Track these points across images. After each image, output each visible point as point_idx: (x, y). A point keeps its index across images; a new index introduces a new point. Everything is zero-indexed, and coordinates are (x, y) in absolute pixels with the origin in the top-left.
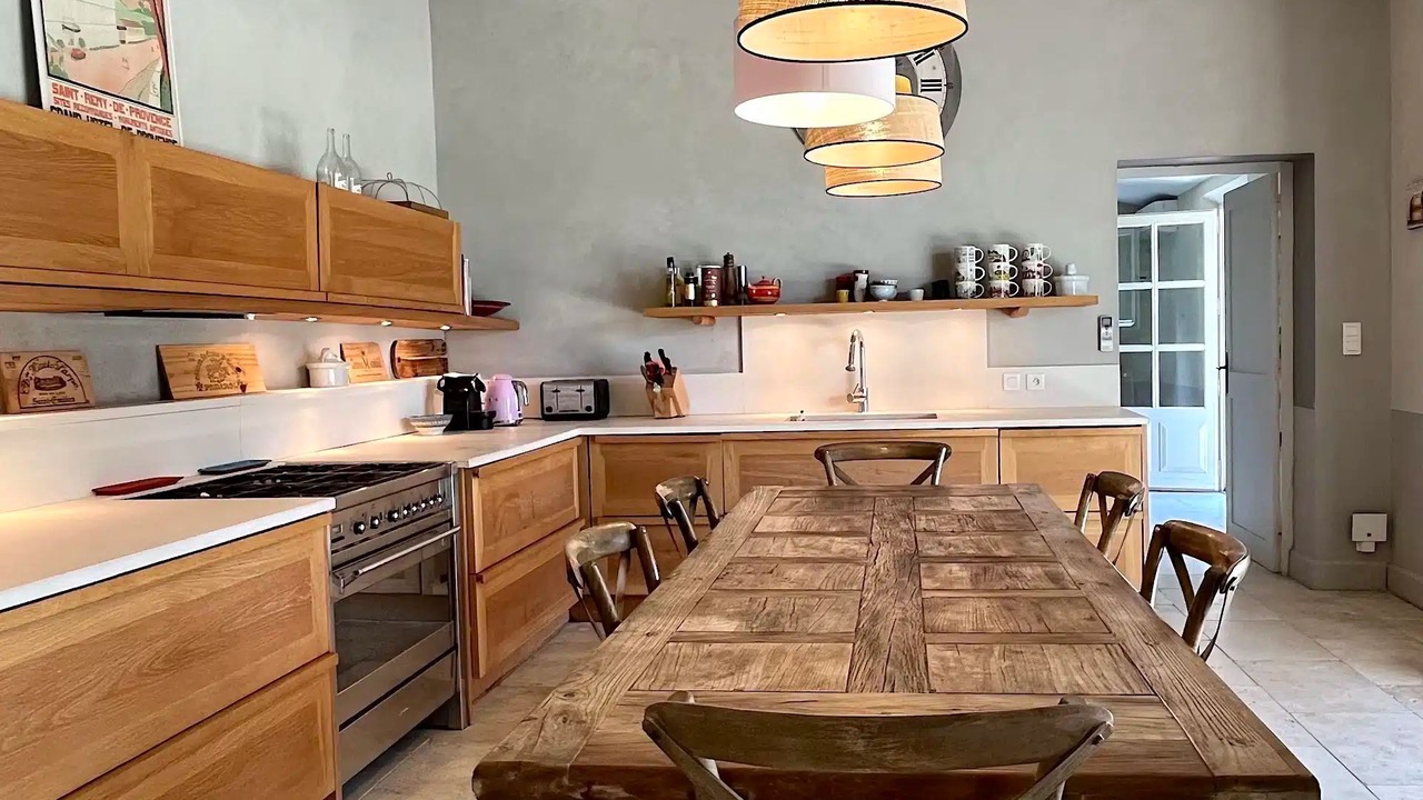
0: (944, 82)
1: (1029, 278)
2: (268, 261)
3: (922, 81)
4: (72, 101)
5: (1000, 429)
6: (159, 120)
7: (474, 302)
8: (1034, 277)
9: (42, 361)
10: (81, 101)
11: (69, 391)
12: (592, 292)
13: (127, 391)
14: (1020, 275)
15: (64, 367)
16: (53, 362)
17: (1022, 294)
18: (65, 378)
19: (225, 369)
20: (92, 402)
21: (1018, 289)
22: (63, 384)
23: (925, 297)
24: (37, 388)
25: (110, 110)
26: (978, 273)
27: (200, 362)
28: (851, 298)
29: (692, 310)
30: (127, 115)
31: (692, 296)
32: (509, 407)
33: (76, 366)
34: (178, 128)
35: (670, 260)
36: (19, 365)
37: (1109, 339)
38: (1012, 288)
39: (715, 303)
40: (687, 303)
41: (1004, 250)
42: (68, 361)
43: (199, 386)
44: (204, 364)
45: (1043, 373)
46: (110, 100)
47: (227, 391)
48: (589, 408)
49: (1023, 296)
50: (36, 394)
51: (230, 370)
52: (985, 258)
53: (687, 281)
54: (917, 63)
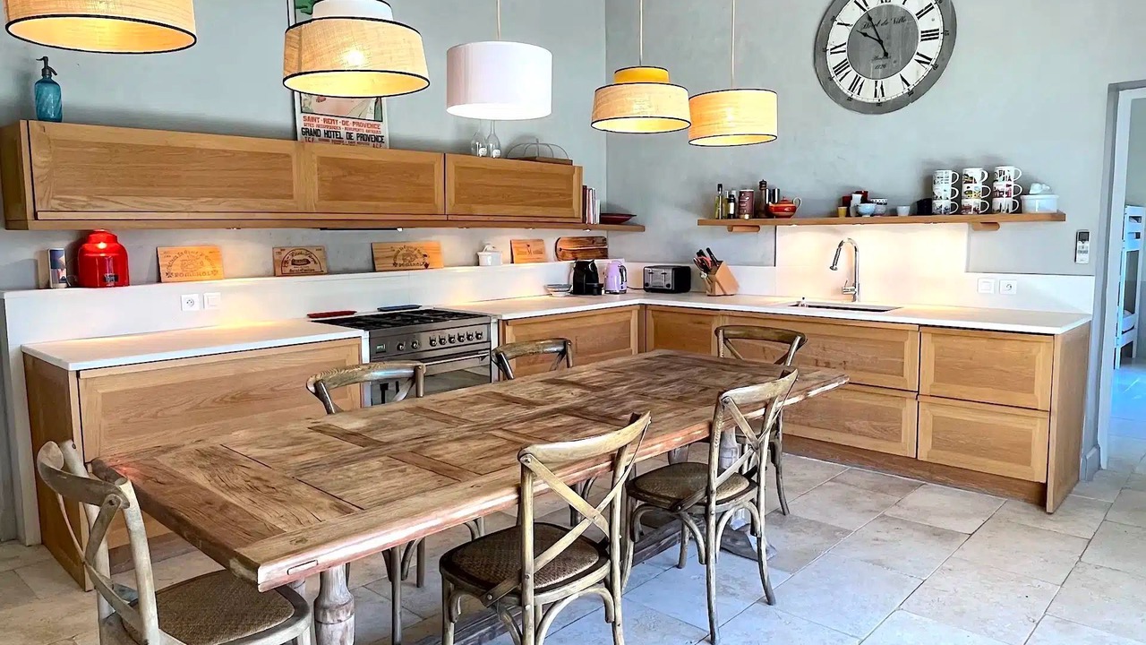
0: (941, 31)
1: (997, 197)
2: (402, 200)
3: (922, 32)
4: (315, 124)
5: (920, 325)
6: (372, 126)
7: (601, 214)
8: (1001, 196)
9: (298, 251)
10: (321, 122)
11: (311, 266)
12: (687, 207)
13: (353, 266)
14: (990, 193)
15: (309, 253)
16: (304, 252)
17: (991, 211)
18: (310, 260)
19: (415, 255)
20: (325, 271)
21: (988, 208)
22: (308, 262)
23: (912, 213)
24: (293, 264)
25: (339, 125)
26: (953, 193)
27: (399, 252)
28: (848, 214)
29: (732, 221)
30: (351, 126)
31: (732, 212)
32: (614, 282)
33: (318, 254)
34: (384, 130)
35: (720, 186)
36: (284, 254)
37: (1086, 252)
38: (984, 205)
39: (747, 217)
40: (729, 216)
41: (976, 173)
42: (314, 251)
43: (395, 264)
44: (401, 252)
45: (1015, 280)
46: (340, 120)
47: (414, 267)
48: (668, 286)
49: (991, 213)
50: (292, 267)
51: (419, 256)
52: (959, 181)
53: (729, 201)
54: (919, 18)
